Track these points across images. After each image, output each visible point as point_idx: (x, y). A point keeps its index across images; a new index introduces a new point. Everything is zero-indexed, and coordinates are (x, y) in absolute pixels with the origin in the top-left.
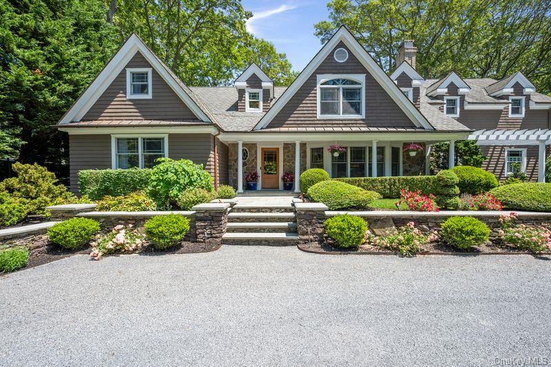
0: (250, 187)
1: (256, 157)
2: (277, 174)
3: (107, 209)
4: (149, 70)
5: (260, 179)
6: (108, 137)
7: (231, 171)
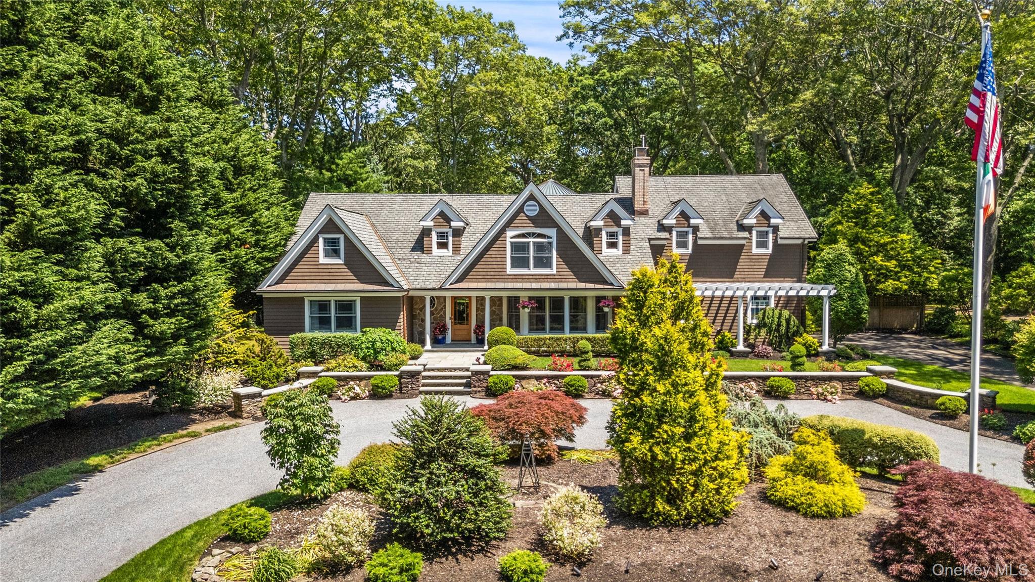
0: (438, 342)
1: (445, 306)
2: (469, 324)
3: (332, 370)
4: (342, 237)
5: (449, 332)
6: (302, 299)
7: (417, 322)
